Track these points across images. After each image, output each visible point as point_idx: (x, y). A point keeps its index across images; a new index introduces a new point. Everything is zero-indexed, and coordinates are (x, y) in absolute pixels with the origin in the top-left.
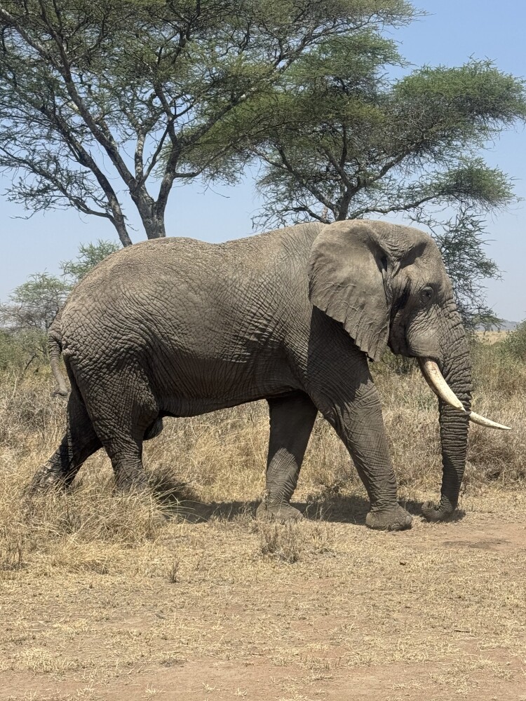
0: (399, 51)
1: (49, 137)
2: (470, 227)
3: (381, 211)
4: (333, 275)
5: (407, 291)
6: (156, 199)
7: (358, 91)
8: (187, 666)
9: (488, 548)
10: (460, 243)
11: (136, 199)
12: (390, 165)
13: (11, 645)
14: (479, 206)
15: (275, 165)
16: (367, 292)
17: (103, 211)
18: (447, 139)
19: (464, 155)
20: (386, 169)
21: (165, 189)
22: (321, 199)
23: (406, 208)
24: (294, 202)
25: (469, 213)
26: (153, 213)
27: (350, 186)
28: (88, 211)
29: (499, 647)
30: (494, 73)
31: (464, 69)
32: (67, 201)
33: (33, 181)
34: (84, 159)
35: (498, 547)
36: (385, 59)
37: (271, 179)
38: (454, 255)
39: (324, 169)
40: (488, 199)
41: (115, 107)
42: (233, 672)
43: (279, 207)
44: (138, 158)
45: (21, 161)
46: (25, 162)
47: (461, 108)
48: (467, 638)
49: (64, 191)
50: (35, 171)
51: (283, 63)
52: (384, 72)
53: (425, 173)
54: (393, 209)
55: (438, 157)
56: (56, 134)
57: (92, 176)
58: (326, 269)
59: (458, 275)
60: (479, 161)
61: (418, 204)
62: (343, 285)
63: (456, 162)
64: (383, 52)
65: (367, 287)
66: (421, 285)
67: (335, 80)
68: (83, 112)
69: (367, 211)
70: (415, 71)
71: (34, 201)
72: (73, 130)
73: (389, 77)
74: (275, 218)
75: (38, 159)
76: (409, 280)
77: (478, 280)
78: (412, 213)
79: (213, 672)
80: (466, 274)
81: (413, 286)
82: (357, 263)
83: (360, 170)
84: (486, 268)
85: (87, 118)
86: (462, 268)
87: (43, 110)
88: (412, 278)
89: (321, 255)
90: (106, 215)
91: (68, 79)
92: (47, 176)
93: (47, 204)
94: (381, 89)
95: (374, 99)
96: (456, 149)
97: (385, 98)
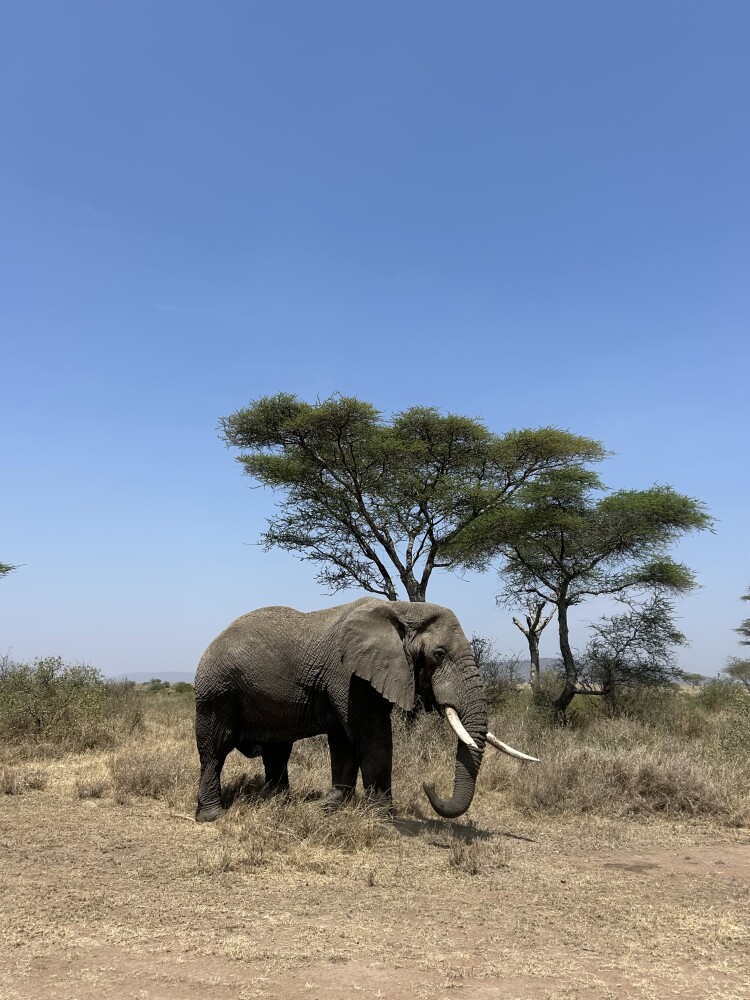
0: (600, 479)
1: (346, 540)
2: (662, 607)
3: (593, 593)
4: (360, 645)
5: (422, 653)
6: (420, 582)
7: (572, 507)
8: (349, 964)
9: (640, 871)
10: (656, 618)
11: (405, 583)
12: (598, 560)
13: (225, 931)
14: (670, 592)
15: (513, 558)
16: (390, 656)
17: (382, 590)
18: (643, 540)
19: (656, 553)
20: (595, 562)
21: (426, 575)
22: (547, 584)
23: (612, 591)
24: (527, 586)
25: (661, 596)
26: (417, 591)
27: (568, 574)
28: (372, 590)
29: (616, 968)
30: (673, 494)
31: (650, 492)
32: (358, 583)
33: (335, 569)
34: (370, 554)
35: (650, 871)
36: (590, 485)
37: (510, 569)
38: (650, 627)
39: (550, 562)
40: (676, 586)
41: (394, 518)
42: (383, 973)
43: (516, 588)
44: (409, 553)
45: (327, 556)
46: (330, 556)
47: (649, 519)
48: (591, 957)
49: (356, 576)
50: (336, 562)
51: (510, 488)
52: (589, 494)
53: (626, 566)
54: (602, 592)
55: (636, 554)
56: (351, 537)
57: (374, 566)
58: (354, 640)
59: (654, 642)
60: (667, 558)
61: (621, 589)
62: (369, 651)
63: (650, 558)
64: (588, 480)
65: (390, 652)
66: (433, 648)
67: (554, 499)
68: (370, 522)
69: (582, 592)
70: (614, 493)
71: (336, 583)
72: (363, 535)
73: (593, 498)
74: (512, 597)
75: (339, 554)
76: (423, 645)
77: (670, 647)
78: (617, 595)
79: (368, 971)
80: (662, 642)
81: (426, 649)
82: (380, 634)
83: (576, 563)
84: (676, 637)
85: (373, 528)
86: (657, 637)
87: (344, 521)
88: (426, 643)
89: (350, 630)
90: (384, 593)
91: (360, 500)
92: (344, 566)
93: (345, 585)
94: (587, 506)
95: (583, 513)
96: (648, 548)
97: (591, 512)
